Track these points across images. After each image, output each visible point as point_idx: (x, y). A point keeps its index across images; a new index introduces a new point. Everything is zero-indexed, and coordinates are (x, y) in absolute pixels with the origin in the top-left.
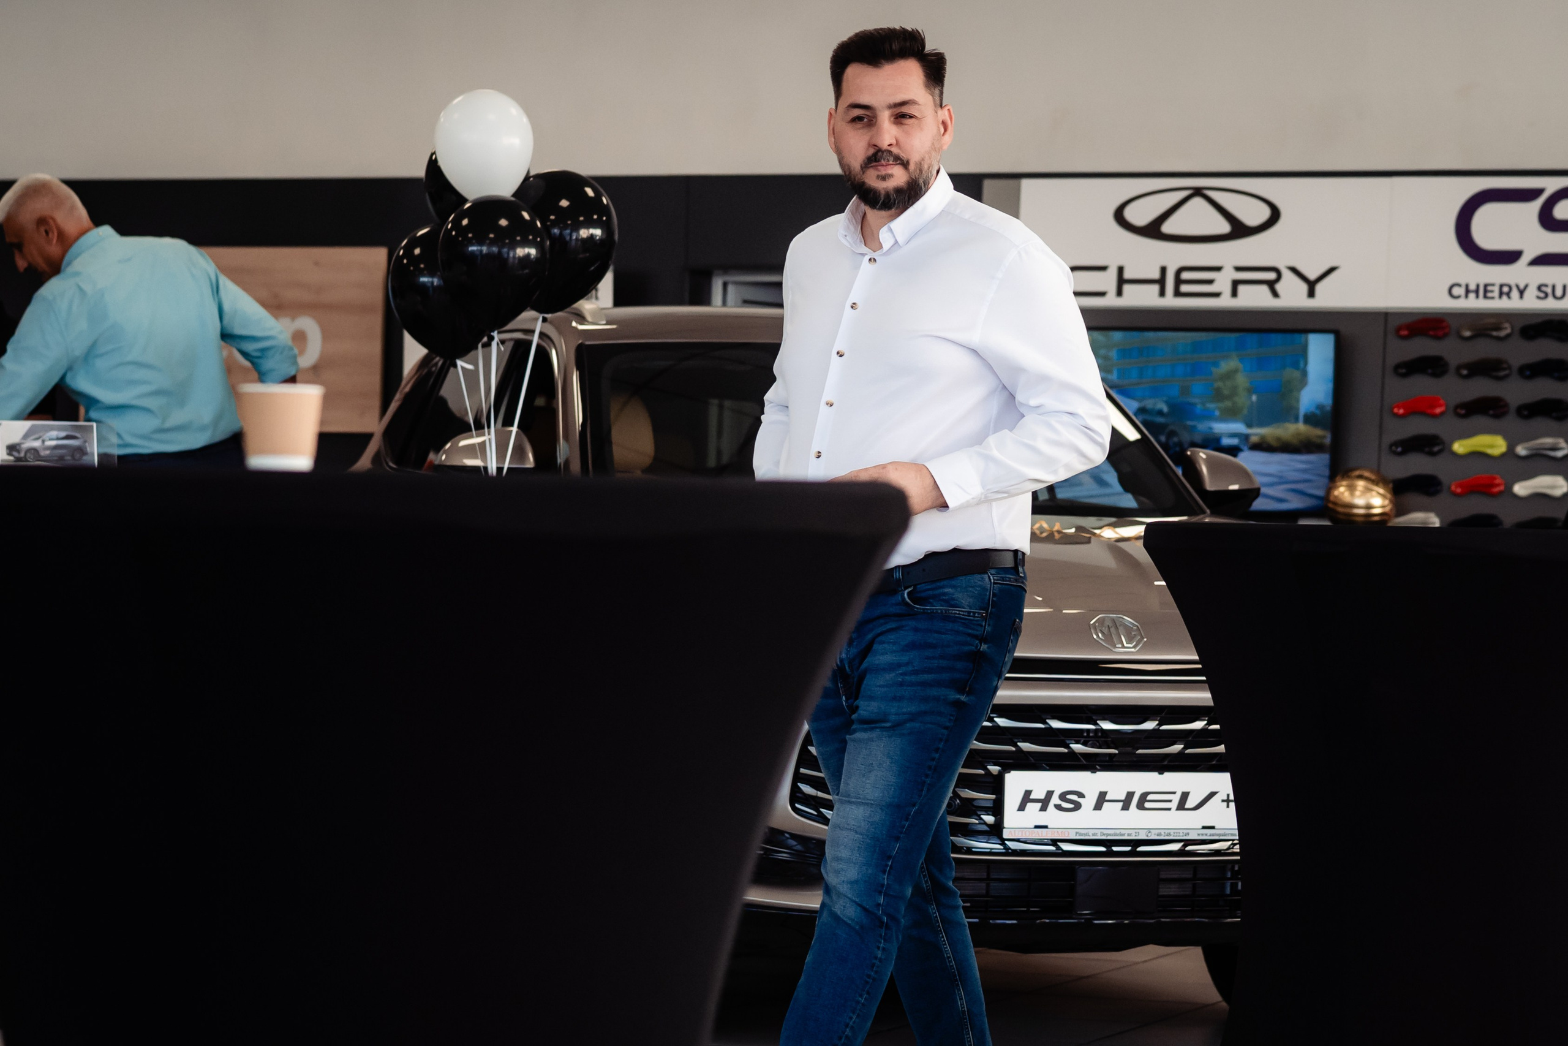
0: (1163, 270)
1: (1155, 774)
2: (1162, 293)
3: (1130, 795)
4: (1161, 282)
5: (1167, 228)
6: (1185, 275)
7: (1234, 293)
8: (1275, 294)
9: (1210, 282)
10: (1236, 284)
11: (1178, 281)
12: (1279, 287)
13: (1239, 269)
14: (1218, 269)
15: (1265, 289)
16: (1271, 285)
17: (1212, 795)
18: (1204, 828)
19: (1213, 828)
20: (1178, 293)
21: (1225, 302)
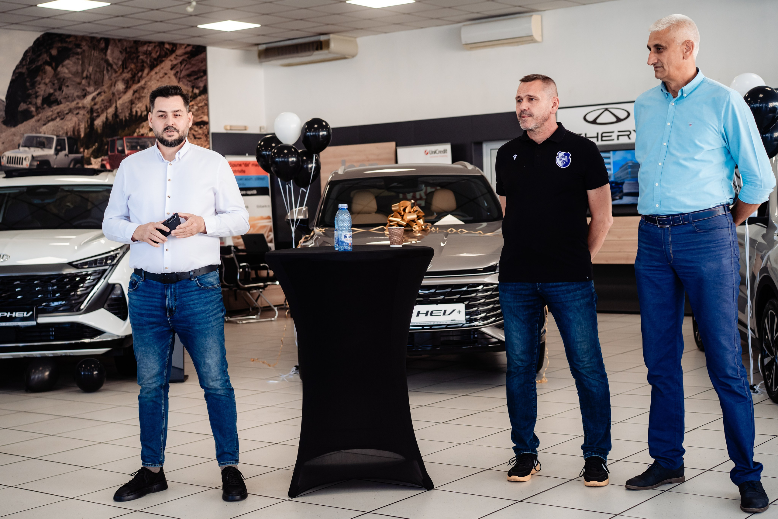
0: (598, 134)
1: (435, 305)
2: (598, 140)
3: (428, 312)
4: (597, 137)
5: (598, 121)
6: (604, 135)
7: (618, 139)
8: (630, 138)
9: (611, 136)
10: (618, 136)
11: (602, 137)
12: (630, 136)
13: (619, 132)
14: (613, 132)
15: (627, 137)
16: (628, 136)
17: (454, 310)
18: (452, 320)
19: (455, 320)
20: (602, 140)
21: (616, 142)
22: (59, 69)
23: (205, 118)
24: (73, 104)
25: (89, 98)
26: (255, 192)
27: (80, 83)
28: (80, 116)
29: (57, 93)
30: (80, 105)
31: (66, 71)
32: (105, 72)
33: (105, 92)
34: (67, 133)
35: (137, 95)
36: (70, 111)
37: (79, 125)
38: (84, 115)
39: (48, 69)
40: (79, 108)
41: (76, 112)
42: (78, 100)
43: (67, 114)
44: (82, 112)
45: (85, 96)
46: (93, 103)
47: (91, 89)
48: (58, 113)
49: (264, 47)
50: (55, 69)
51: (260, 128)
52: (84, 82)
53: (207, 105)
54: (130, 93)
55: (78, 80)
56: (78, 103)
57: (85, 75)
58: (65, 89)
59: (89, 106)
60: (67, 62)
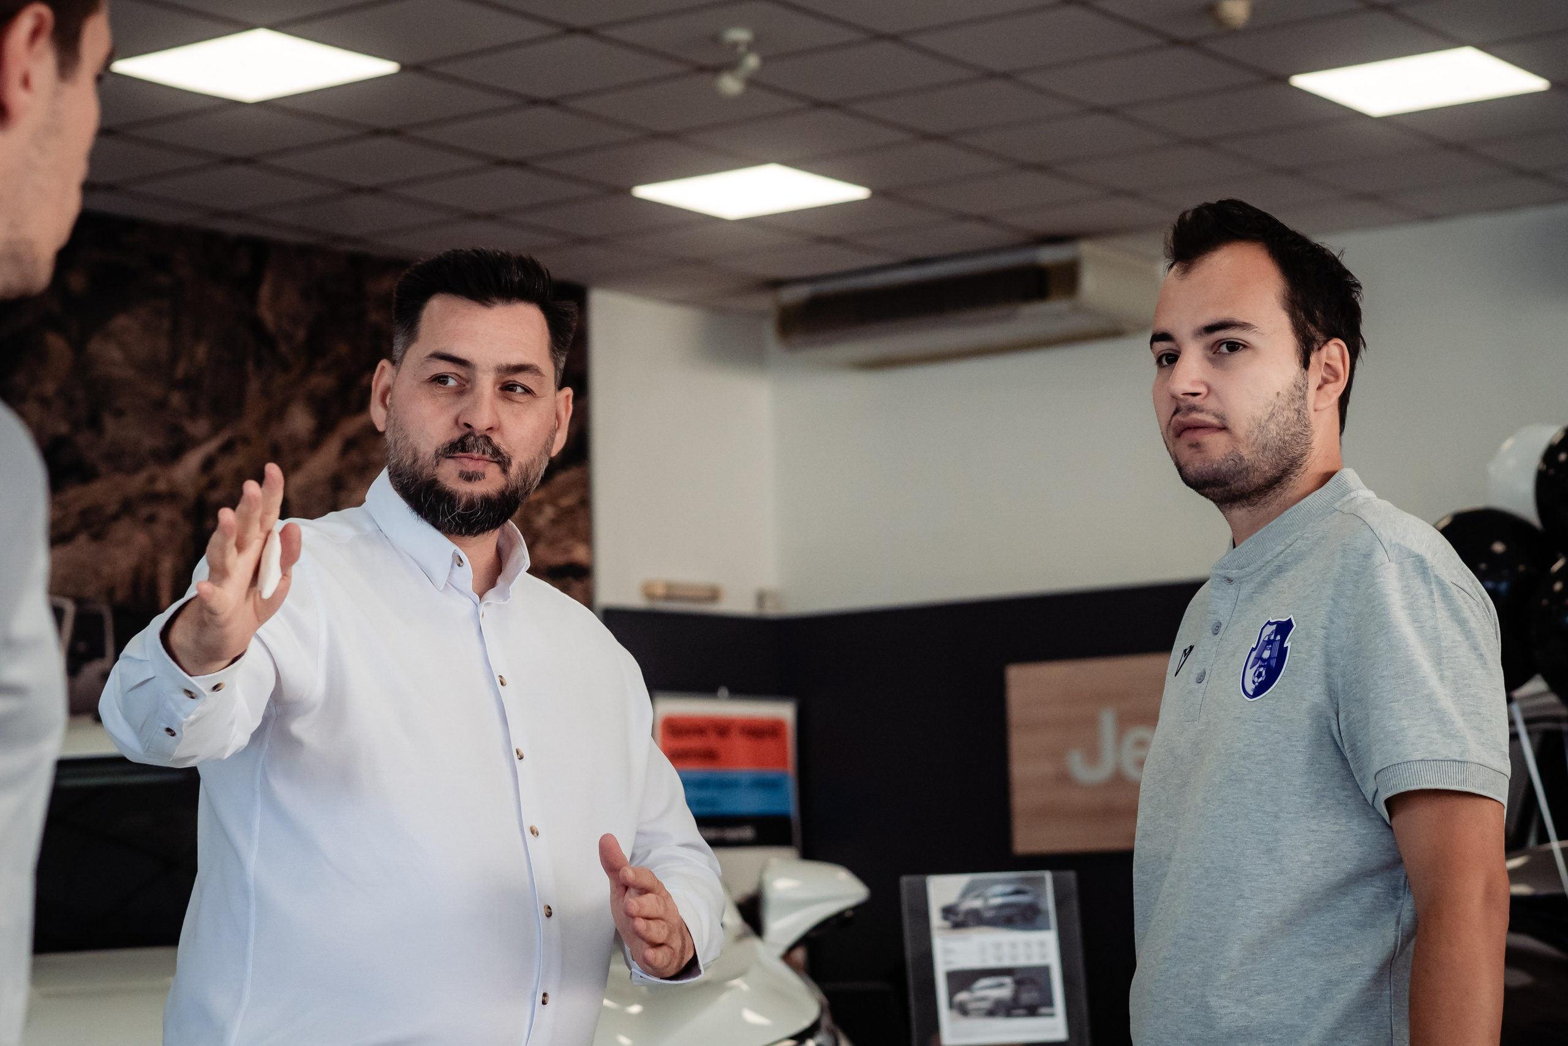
22: (96, 346)
23: (579, 554)
24: (136, 483)
25: (193, 460)
26: (747, 833)
27: (161, 405)
28: (160, 530)
29: (83, 439)
30: (161, 486)
31: (115, 354)
32: (250, 366)
33: (246, 441)
34: (110, 592)
35: (355, 457)
36: (127, 507)
37: (155, 562)
38: (173, 525)
39: (56, 344)
40: (154, 498)
41: (144, 511)
42: (153, 469)
43: (115, 517)
44: (166, 514)
45: (175, 453)
46: (204, 481)
47: (199, 427)
48: (84, 513)
49: (800, 293)
50: (79, 346)
51: (761, 598)
52: (176, 399)
53: (585, 503)
54: (332, 448)
55: (155, 390)
56: (152, 480)
57: (181, 370)
58: (111, 425)
59: (190, 491)
60: (121, 322)
